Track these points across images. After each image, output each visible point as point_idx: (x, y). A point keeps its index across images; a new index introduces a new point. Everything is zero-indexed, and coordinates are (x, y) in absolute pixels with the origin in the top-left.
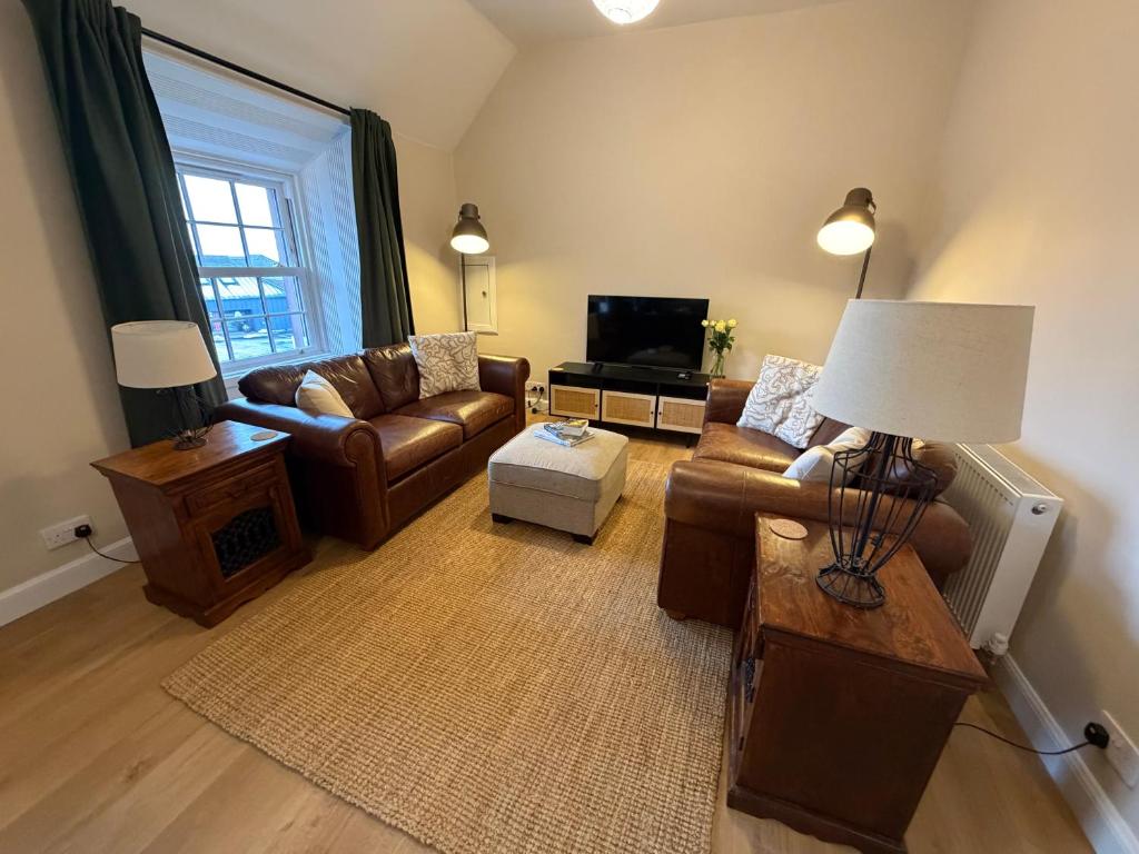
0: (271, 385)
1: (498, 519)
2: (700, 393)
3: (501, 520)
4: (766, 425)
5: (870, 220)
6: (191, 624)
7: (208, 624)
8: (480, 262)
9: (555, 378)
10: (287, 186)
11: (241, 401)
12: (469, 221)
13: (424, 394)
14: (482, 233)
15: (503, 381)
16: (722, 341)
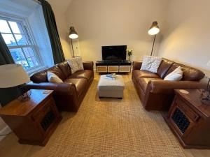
0: (39, 77)
1: (100, 98)
2: (130, 64)
3: (101, 98)
4: (147, 69)
5: (158, 27)
6: (38, 147)
7: (44, 145)
8: (76, 40)
9: (97, 65)
10: (24, 22)
11: (31, 83)
12: (72, 31)
13: (73, 72)
14: (76, 33)
15: (88, 67)
16: (130, 54)
